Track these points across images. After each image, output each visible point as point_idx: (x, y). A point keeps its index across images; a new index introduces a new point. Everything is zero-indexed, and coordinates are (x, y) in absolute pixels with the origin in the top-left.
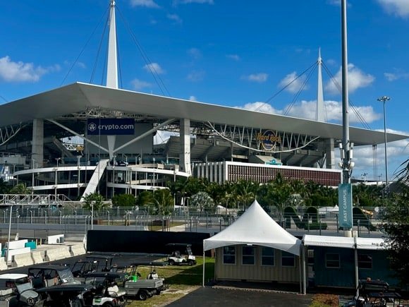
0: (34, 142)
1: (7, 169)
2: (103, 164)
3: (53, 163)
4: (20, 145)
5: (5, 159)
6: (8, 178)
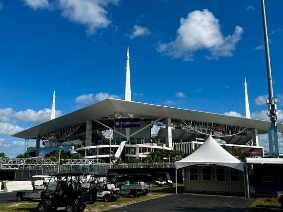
0: (87, 133)
1: (73, 147)
2: (123, 143)
3: (97, 144)
4: (80, 135)
5: (72, 142)
6: (73, 152)
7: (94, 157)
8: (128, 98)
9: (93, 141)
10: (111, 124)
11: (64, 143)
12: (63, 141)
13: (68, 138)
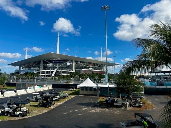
0: (41, 65)
1: (35, 70)
2: (56, 69)
3: (45, 69)
4: (38, 65)
5: (35, 68)
6: (35, 72)
7: (44, 74)
8: (58, 52)
9: (43, 68)
10: (51, 62)
11: (31, 69)
12: (31, 68)
13: (33, 67)
